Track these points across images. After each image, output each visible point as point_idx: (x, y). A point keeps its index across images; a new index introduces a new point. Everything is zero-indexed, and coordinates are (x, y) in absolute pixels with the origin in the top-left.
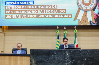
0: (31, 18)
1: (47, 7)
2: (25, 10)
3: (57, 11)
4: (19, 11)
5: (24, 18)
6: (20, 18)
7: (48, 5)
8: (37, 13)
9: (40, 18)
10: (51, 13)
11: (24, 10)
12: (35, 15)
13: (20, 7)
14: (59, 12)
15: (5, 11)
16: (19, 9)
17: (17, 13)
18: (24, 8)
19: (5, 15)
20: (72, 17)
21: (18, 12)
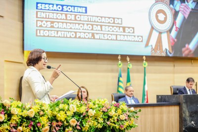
0: (82, 38)
1: (107, 20)
2: (73, 23)
3: (121, 29)
4: (63, 23)
5: (70, 37)
6: (64, 37)
7: (109, 18)
8: (92, 29)
9: (97, 39)
10: (113, 31)
11: (70, 23)
12: (89, 33)
13: (64, 16)
14: (124, 31)
15: (37, 21)
16: (61, 19)
17: (58, 28)
18: (71, 20)
19: (37, 30)
20: (142, 41)
21: (60, 25)
